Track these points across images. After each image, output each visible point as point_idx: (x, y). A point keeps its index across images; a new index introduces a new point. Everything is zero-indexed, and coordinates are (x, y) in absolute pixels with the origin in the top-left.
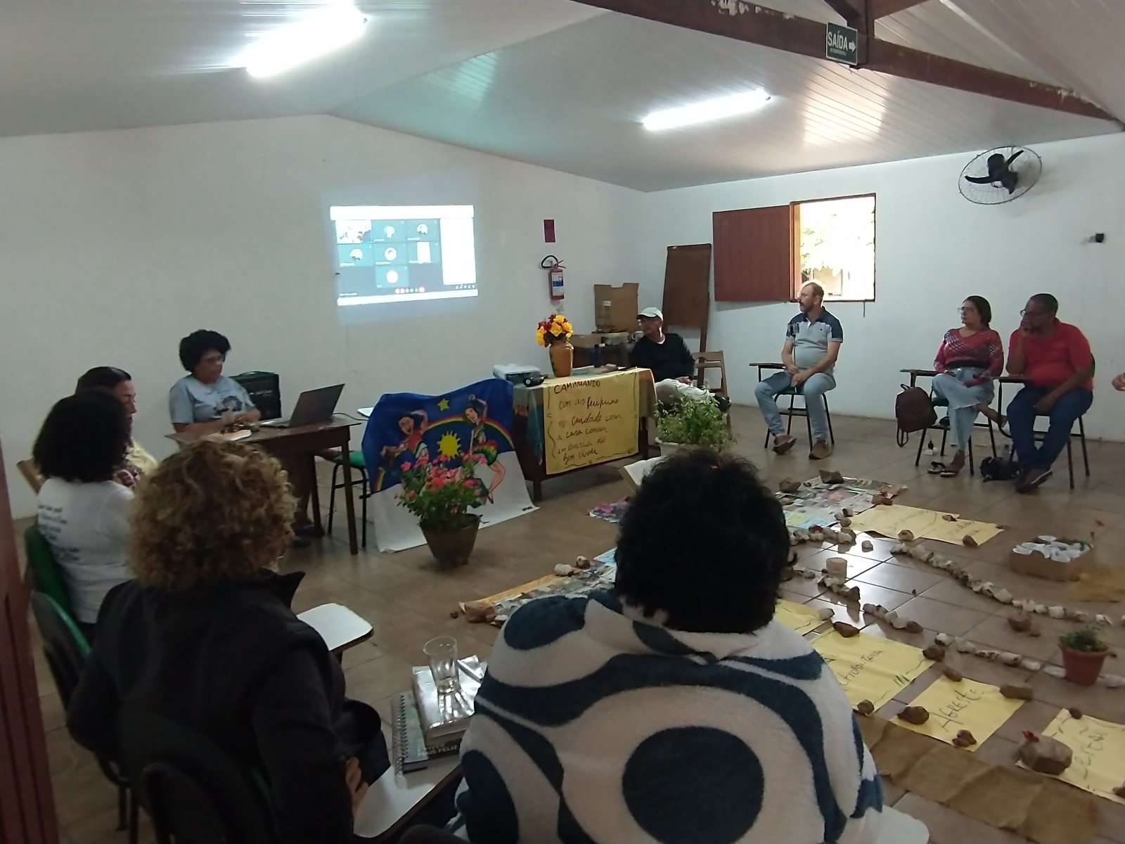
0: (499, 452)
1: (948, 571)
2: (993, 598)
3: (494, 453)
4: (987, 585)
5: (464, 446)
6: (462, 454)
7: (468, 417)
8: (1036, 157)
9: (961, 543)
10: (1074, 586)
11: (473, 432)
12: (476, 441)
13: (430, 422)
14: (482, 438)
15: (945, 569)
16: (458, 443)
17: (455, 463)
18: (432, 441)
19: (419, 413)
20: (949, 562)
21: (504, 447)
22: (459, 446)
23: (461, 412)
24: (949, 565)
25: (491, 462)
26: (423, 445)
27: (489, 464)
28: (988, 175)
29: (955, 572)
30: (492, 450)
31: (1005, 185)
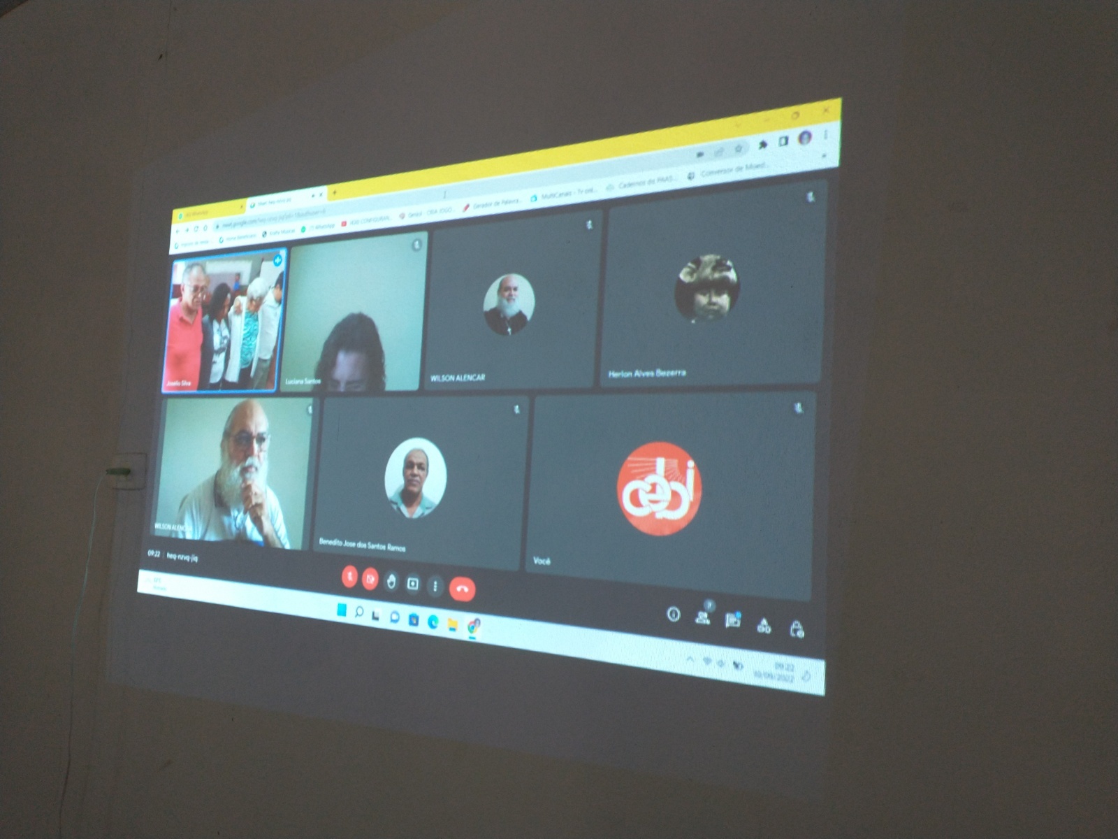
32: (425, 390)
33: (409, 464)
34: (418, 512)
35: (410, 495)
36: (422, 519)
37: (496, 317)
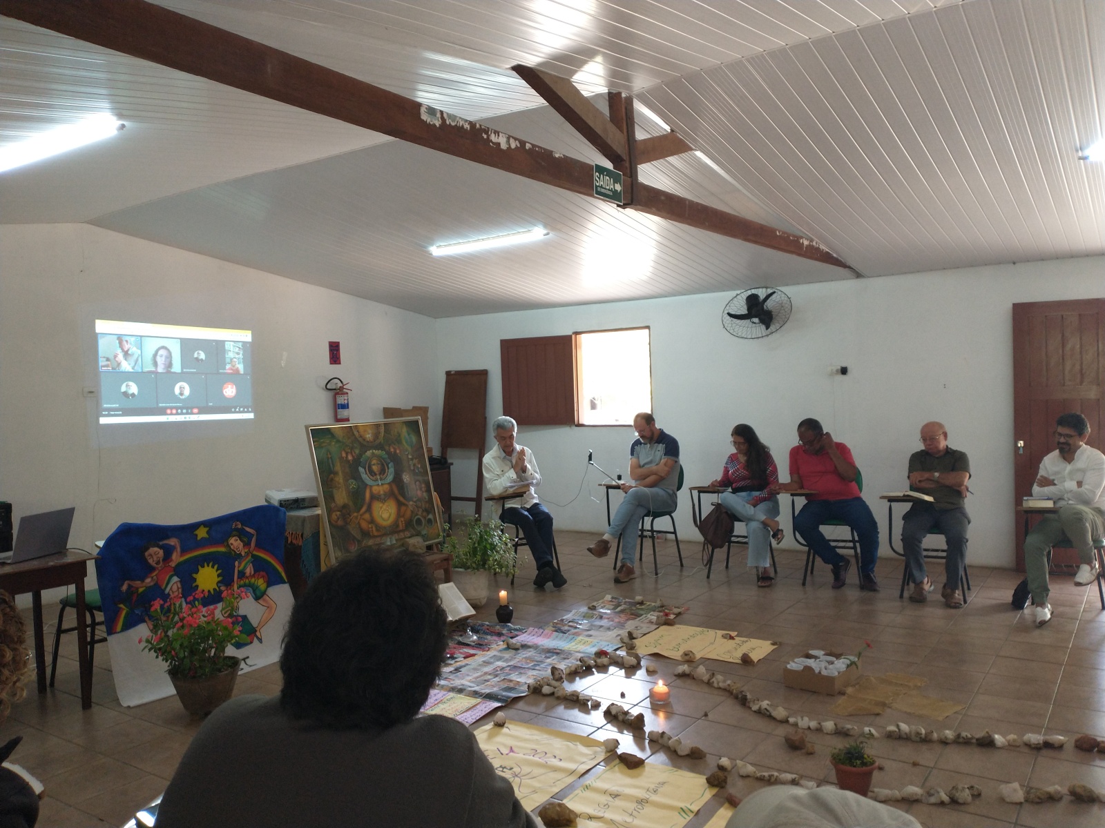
0: (268, 586)
1: (728, 691)
2: (770, 717)
3: (263, 588)
4: (765, 704)
6: (223, 588)
7: (232, 547)
8: (786, 299)
9: (739, 661)
10: (841, 700)
11: (237, 563)
15: (725, 690)
16: (218, 576)
17: (213, 598)
18: (187, 574)
20: (729, 682)
22: (220, 579)
23: (223, 541)
24: (729, 685)
25: (259, 596)
26: (175, 579)
28: (746, 312)
29: (734, 691)
31: (762, 321)
32: (182, 373)
33: (181, 388)
34: (183, 397)
35: (181, 394)
36: (185, 399)
37: (197, 359)
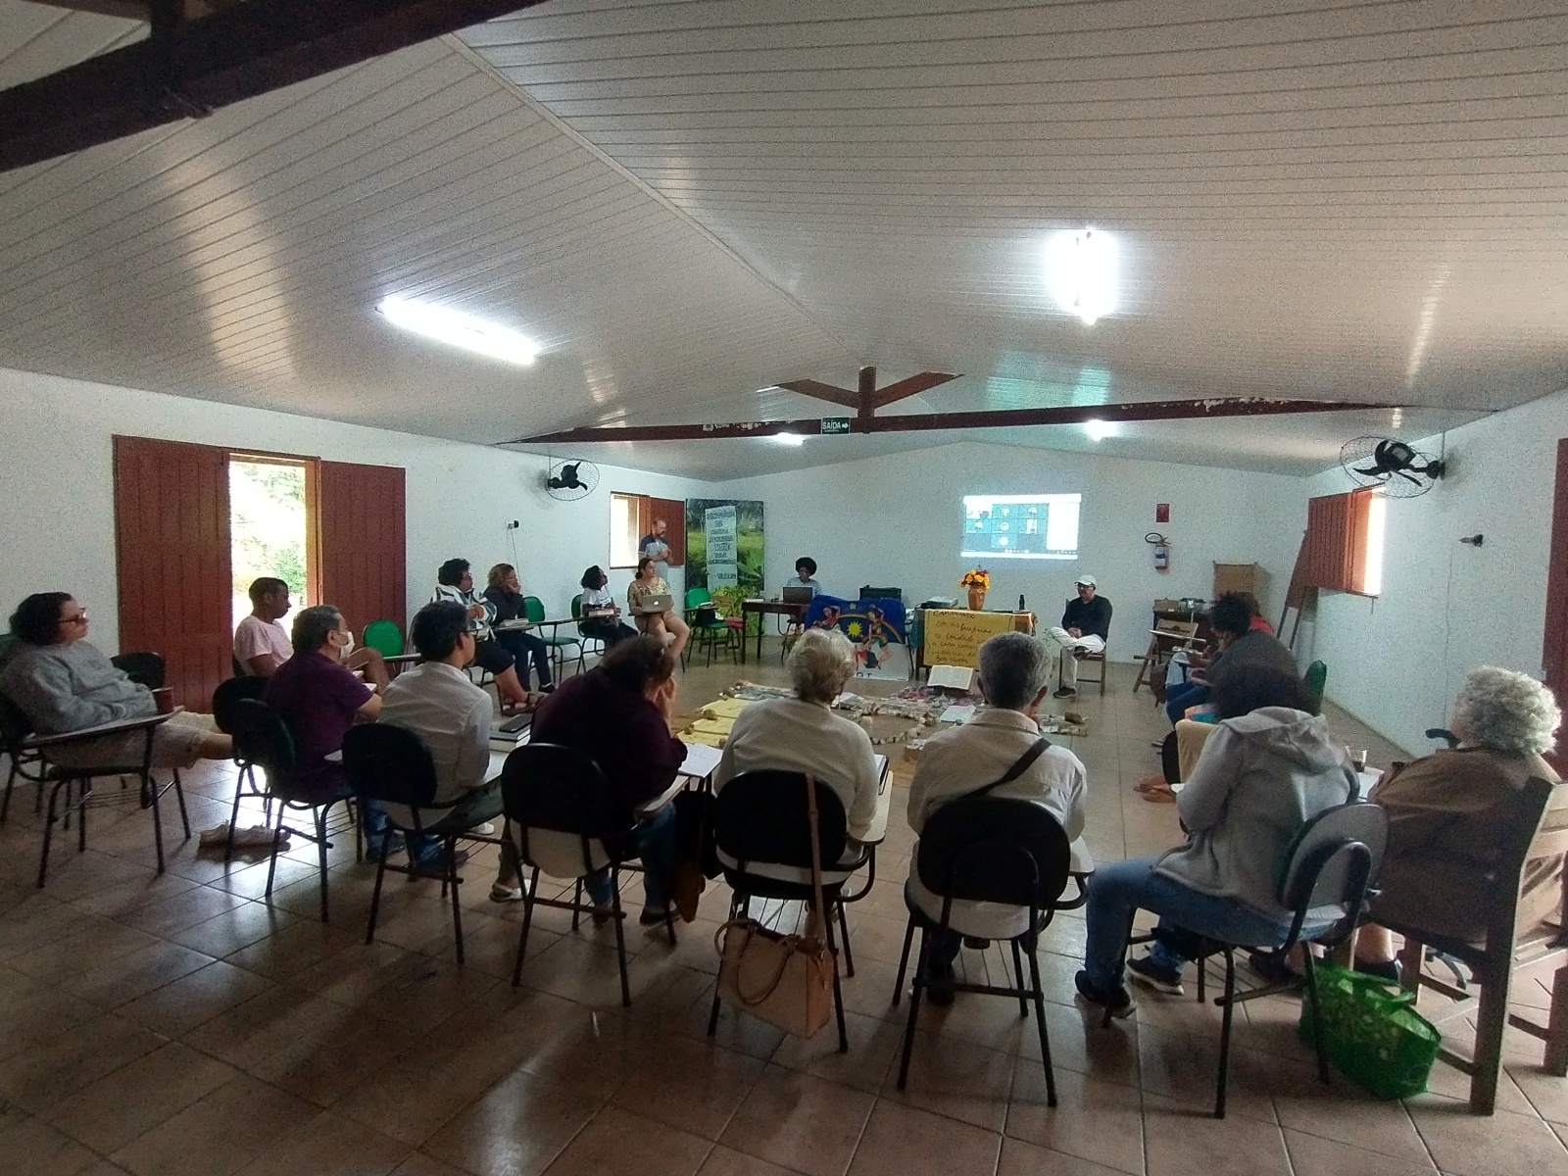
0: (889, 641)
3: (885, 642)
5: (865, 632)
7: (869, 617)
11: (870, 625)
12: (874, 632)
13: (841, 613)
14: (879, 631)
19: (836, 607)
21: (892, 639)
25: (882, 645)
26: (838, 625)
27: (881, 646)
30: (884, 640)
